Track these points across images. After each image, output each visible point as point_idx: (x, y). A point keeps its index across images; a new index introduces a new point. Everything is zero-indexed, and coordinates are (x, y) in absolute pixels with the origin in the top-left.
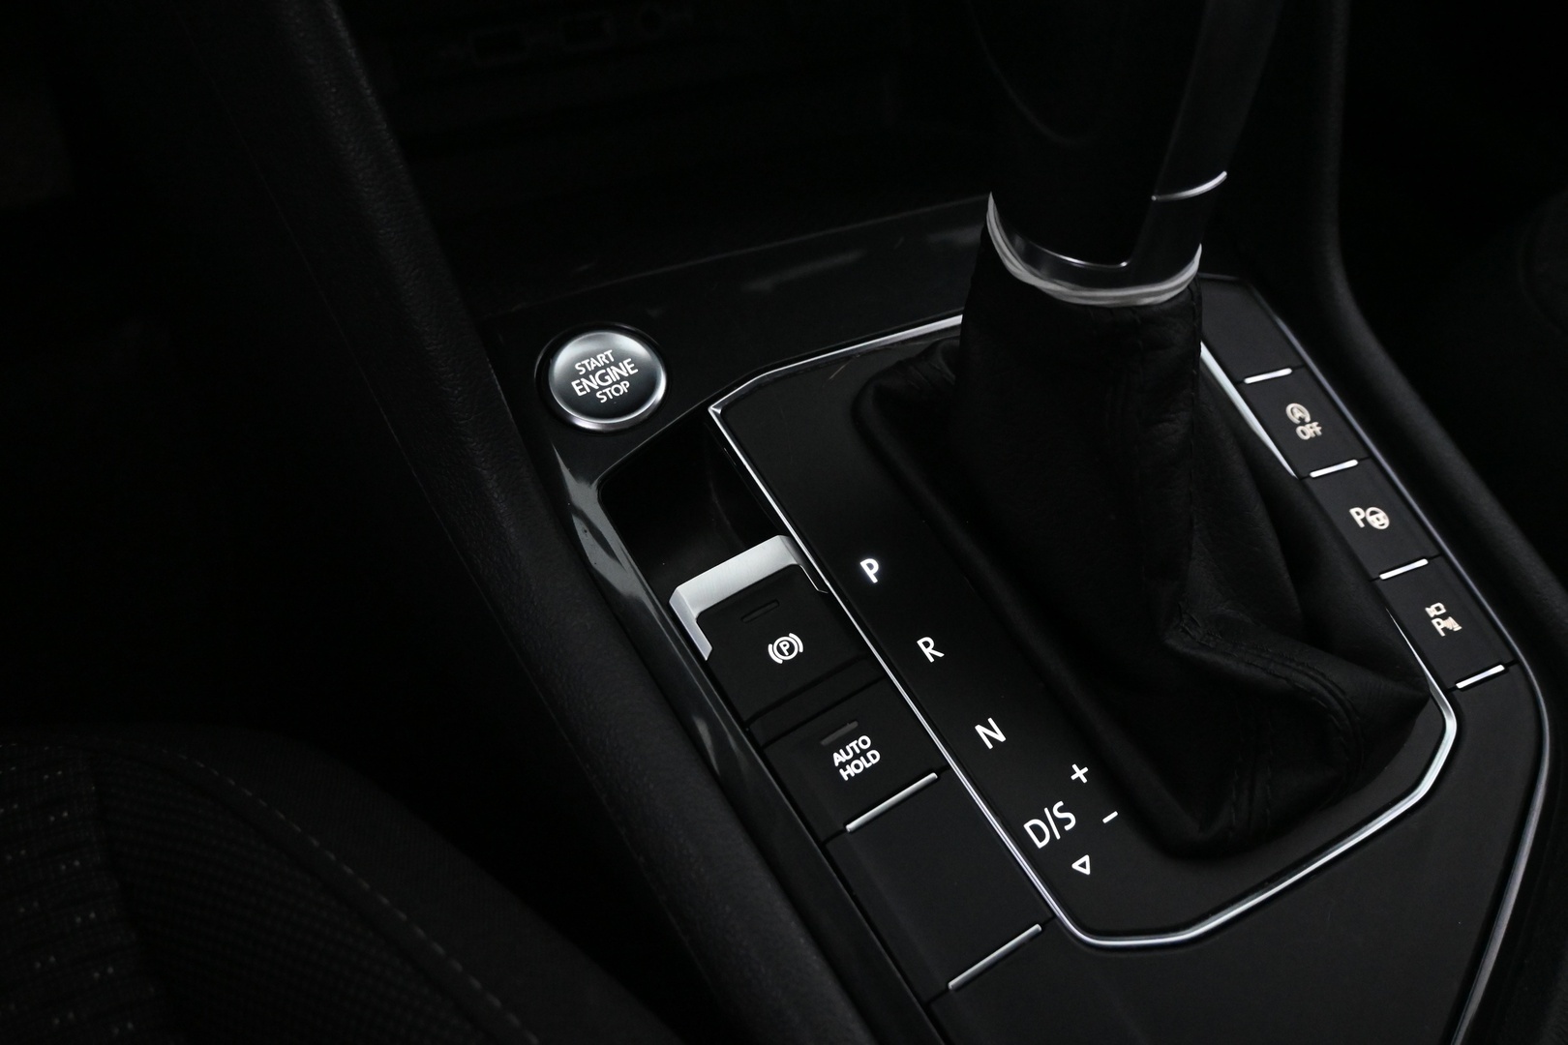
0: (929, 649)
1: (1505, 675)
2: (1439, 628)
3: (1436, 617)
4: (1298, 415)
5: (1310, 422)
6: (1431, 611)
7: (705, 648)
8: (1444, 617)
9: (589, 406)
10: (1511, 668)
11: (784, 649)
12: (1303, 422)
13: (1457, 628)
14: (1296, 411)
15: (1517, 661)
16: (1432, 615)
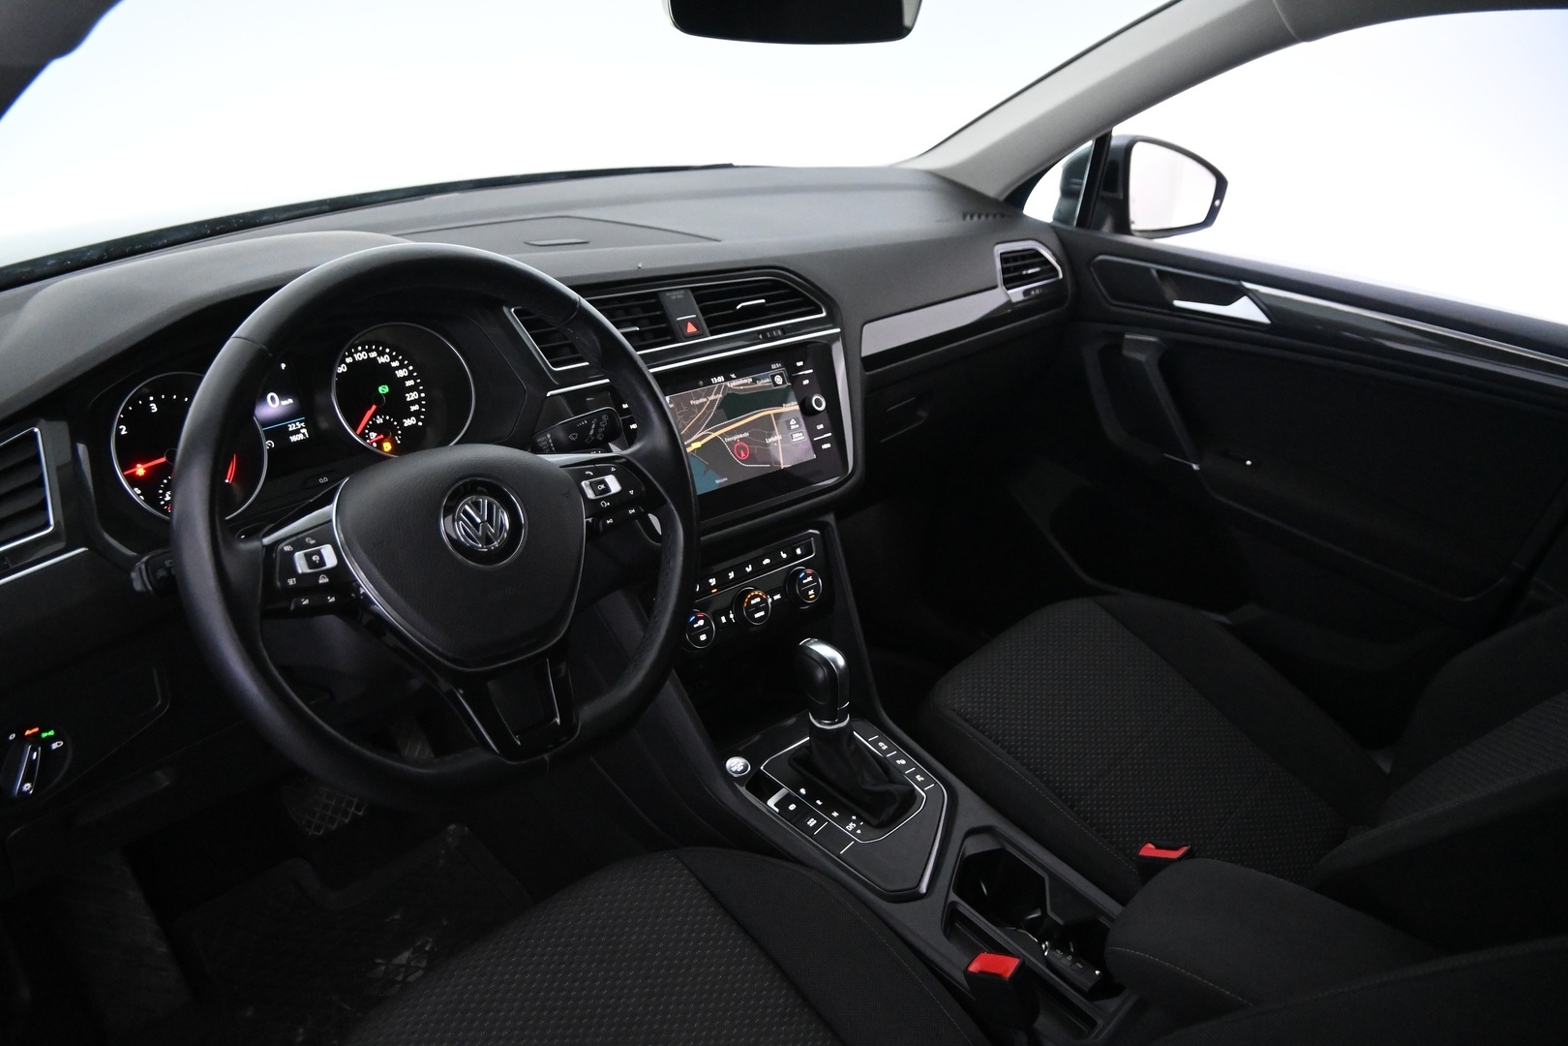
0: (819, 802)
1: (935, 786)
2: (919, 780)
6: (917, 777)
7: (777, 810)
9: (736, 772)
11: (792, 807)
12: (883, 746)
13: (923, 780)
14: (881, 744)
15: (938, 784)
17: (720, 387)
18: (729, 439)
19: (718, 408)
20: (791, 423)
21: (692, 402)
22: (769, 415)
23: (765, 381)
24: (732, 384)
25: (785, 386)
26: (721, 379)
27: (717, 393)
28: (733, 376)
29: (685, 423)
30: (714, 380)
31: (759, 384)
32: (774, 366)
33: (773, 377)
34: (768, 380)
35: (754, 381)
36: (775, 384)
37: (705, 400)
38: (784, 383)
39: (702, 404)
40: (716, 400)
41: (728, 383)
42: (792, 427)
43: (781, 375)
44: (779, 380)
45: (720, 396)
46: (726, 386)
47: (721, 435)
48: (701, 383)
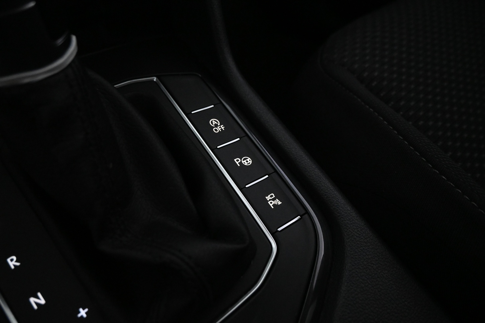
1: (301, 220)
2: (271, 205)
3: (270, 200)
4: (214, 123)
5: (220, 126)
6: (268, 198)
8: (274, 200)
10: (304, 217)
12: (216, 126)
13: (280, 203)
15: (307, 212)
16: (268, 200)
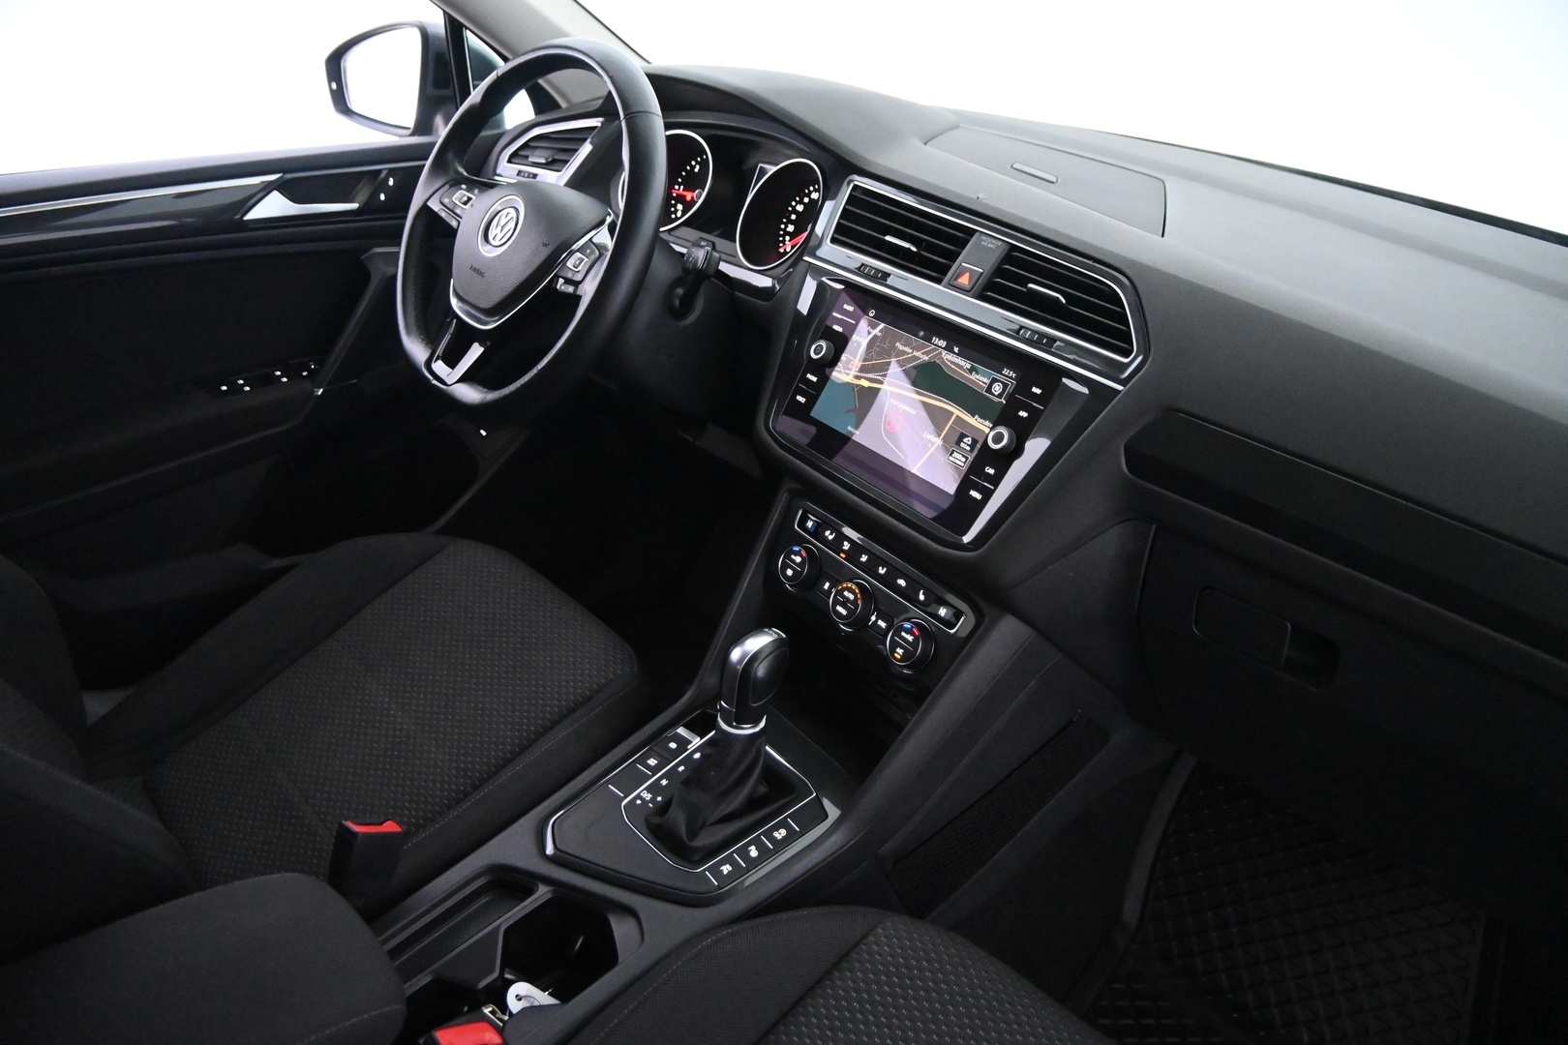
17: (934, 350)
18: (895, 403)
19: (915, 367)
20: (965, 440)
21: (898, 344)
22: (953, 413)
23: (982, 379)
24: (947, 356)
25: (997, 400)
26: (943, 343)
27: (927, 353)
28: (956, 350)
29: (875, 357)
30: (935, 340)
31: (974, 377)
32: (1006, 371)
33: (994, 381)
34: (985, 380)
35: (971, 370)
36: (989, 390)
37: (910, 351)
38: (1000, 396)
39: (904, 353)
40: (920, 359)
41: (944, 352)
42: (962, 445)
43: (1005, 386)
44: (997, 388)
45: (926, 358)
46: (940, 353)
47: (892, 392)
48: (922, 333)
